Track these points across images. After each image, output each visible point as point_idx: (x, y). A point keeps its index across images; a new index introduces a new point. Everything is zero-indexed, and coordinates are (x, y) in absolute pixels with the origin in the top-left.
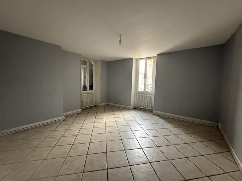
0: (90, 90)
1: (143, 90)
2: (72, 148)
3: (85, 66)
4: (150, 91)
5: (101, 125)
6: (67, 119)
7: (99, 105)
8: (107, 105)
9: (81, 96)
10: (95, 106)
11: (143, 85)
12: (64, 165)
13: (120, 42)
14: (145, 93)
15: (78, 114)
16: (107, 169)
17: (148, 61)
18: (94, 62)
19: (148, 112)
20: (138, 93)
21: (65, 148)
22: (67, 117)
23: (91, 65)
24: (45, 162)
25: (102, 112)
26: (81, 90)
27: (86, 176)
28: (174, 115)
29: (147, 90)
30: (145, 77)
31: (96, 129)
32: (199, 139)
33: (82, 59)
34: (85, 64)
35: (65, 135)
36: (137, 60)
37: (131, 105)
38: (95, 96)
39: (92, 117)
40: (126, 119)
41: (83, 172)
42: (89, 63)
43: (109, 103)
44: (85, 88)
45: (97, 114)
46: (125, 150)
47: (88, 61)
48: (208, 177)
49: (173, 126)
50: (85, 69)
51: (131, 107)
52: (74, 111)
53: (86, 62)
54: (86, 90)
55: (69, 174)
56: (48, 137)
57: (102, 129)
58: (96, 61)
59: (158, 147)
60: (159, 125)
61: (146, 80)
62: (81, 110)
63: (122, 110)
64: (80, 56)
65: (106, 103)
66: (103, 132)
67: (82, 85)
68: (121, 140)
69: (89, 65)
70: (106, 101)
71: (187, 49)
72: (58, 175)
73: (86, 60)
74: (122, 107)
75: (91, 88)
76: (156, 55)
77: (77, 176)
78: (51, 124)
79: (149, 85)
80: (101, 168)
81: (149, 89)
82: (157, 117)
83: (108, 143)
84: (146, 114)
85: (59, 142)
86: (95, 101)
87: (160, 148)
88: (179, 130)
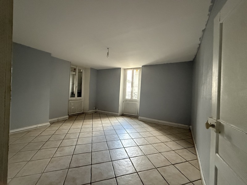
0: (78, 96)
1: (130, 98)
2: (58, 150)
3: (75, 73)
4: (136, 98)
5: (88, 130)
6: (52, 125)
7: (87, 112)
8: (95, 112)
9: (69, 103)
10: (83, 113)
11: (130, 93)
12: (49, 164)
13: (108, 54)
14: (131, 100)
15: (65, 121)
16: (91, 164)
17: (135, 71)
18: (83, 70)
19: (134, 118)
20: (125, 101)
21: (50, 150)
22: (52, 123)
23: (80, 73)
24: (30, 163)
25: (89, 119)
26: (69, 97)
27: (71, 171)
28: (156, 120)
29: (134, 98)
30: (132, 86)
31: (82, 133)
32: (173, 139)
33: (72, 66)
34: (74, 71)
35: (50, 140)
36: (125, 70)
37: (119, 112)
38: (83, 103)
39: (79, 123)
40: (113, 124)
41: (69, 168)
42: (79, 70)
43: (97, 110)
44: (73, 94)
45: (85, 121)
46: (109, 150)
47: (77, 68)
48: (173, 165)
49: (154, 130)
50: (74, 75)
51: (119, 114)
52: (60, 118)
53: (75, 69)
54: (74, 97)
55: (55, 170)
56: (31, 142)
57: (88, 133)
58: (85, 69)
59: (138, 146)
60: (142, 129)
61: (133, 89)
62: (68, 116)
63: (110, 117)
64: (70, 63)
65: (94, 110)
66: (90, 136)
67: (70, 91)
68: (107, 142)
69: (79, 72)
70: (94, 108)
71: (166, 63)
72: (44, 172)
73: (75, 67)
74: (110, 114)
75: (80, 94)
76: (141, 67)
77: (63, 172)
78: (35, 130)
79: (135, 93)
80: (85, 164)
81: (136, 97)
82: (142, 123)
83: (94, 145)
84: (132, 120)
85: (44, 146)
86: (83, 108)
87: (140, 147)
88: (159, 133)
